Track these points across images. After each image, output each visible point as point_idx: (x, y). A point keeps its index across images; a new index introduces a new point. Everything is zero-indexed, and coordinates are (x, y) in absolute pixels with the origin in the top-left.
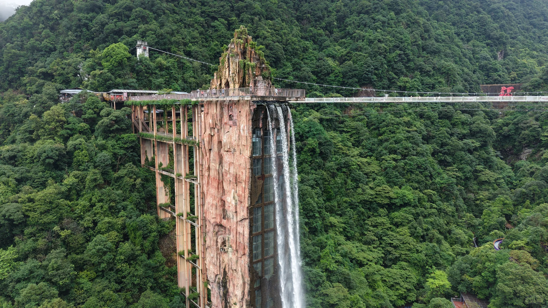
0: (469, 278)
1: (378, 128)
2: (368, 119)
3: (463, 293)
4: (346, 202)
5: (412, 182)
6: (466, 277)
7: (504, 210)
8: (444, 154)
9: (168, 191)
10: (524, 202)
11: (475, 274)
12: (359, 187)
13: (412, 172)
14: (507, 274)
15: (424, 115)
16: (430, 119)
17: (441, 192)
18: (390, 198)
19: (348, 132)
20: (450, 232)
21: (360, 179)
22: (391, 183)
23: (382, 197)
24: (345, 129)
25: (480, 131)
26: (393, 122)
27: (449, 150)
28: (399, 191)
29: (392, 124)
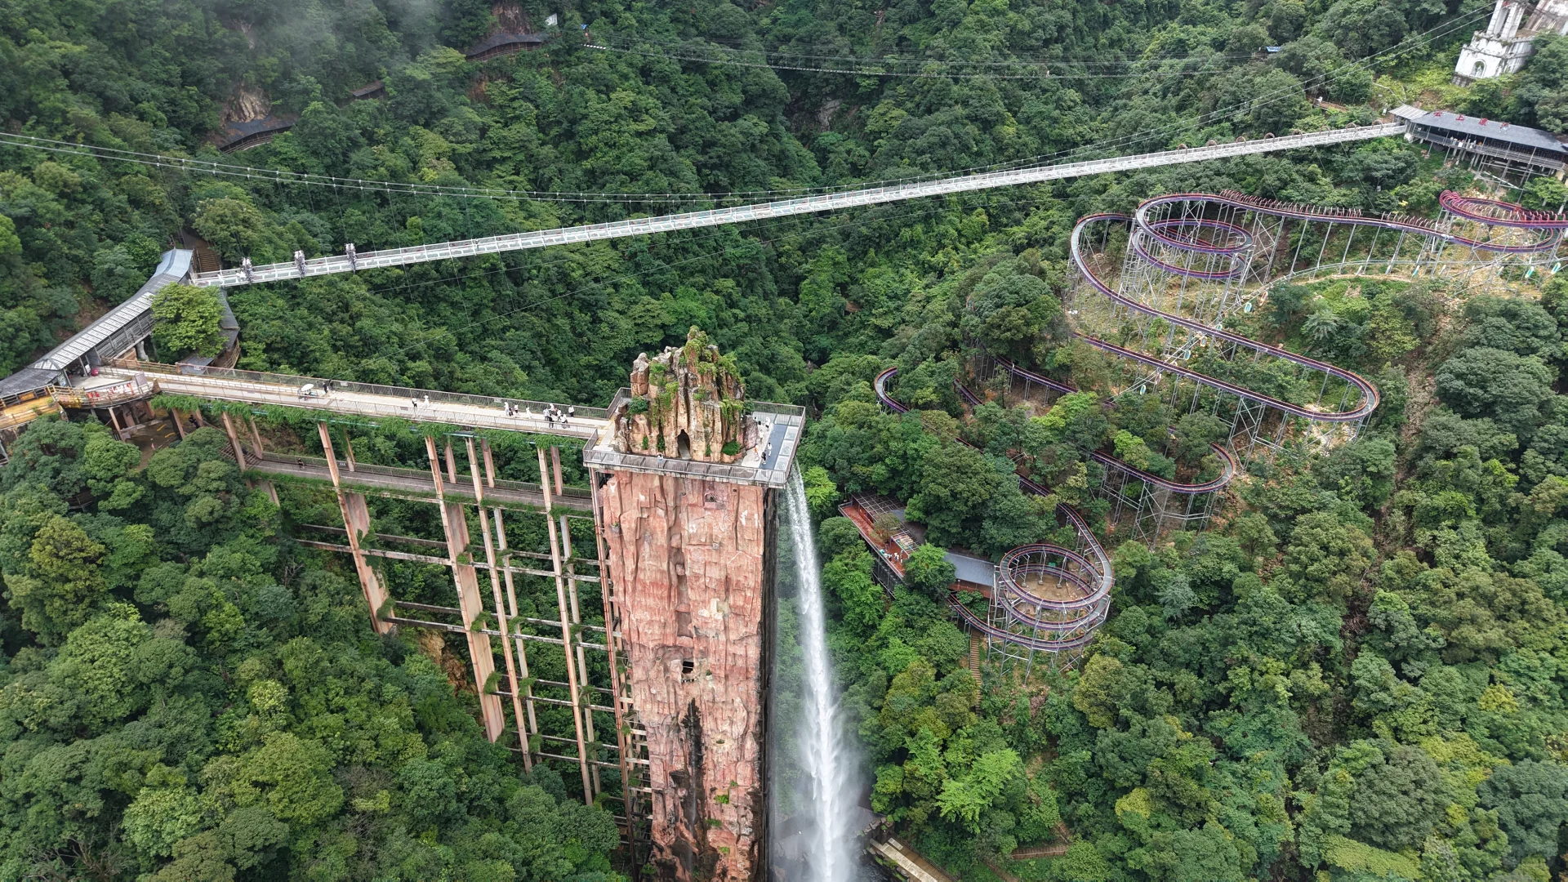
0: (865, 469)
1: (569, 135)
2: (537, 107)
3: (857, 495)
4: (588, 366)
5: (692, 274)
6: (859, 469)
7: (837, 275)
8: (713, 167)
9: (380, 576)
10: (865, 253)
11: (873, 461)
12: (601, 321)
13: (685, 250)
14: (938, 467)
15: (651, 70)
16: (667, 82)
17: (740, 275)
18: (663, 326)
19: (504, 160)
20: (773, 358)
21: (597, 301)
22: (655, 288)
23: (650, 329)
24: (497, 154)
25: (764, 93)
26: (606, 117)
27: (719, 157)
28: (673, 304)
29: (606, 122)
